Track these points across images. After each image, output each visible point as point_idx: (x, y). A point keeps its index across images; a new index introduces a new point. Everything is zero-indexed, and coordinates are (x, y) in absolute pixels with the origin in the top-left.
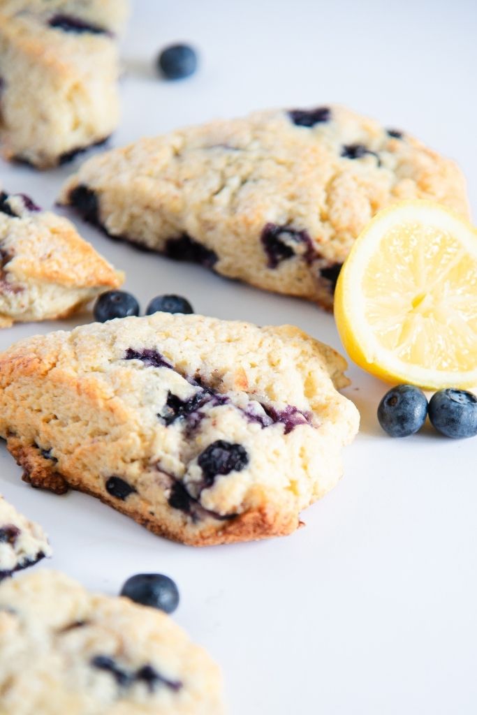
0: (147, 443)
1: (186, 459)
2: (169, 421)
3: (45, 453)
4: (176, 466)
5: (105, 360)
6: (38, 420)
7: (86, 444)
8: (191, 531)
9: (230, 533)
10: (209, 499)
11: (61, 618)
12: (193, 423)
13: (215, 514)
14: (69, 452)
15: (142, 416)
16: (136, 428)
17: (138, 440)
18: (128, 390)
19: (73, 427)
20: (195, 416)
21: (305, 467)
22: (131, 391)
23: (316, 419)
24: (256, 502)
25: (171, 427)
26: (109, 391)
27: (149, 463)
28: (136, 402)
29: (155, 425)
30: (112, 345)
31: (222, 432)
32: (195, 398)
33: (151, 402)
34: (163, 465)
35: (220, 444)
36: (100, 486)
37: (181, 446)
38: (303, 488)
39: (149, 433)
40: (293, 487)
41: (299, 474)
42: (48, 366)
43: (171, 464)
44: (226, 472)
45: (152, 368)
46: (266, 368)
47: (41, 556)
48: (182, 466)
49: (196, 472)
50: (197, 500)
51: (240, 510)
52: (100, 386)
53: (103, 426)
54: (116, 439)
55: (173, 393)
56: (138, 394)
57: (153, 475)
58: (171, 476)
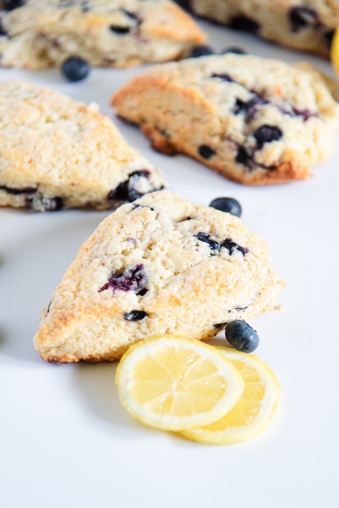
0: (223, 125)
1: (246, 134)
2: (236, 113)
3: (163, 132)
4: (240, 138)
5: (200, 78)
6: (159, 113)
7: (188, 126)
8: (249, 176)
9: (272, 177)
10: (259, 157)
11: (178, 215)
12: (250, 114)
13: (262, 166)
14: (177, 131)
16: (217, 116)
17: (219, 123)
19: (180, 117)
20: (251, 110)
21: (315, 141)
22: (215, 95)
23: (322, 116)
24: (287, 159)
25: (237, 116)
26: (202, 95)
27: (224, 137)
28: (218, 101)
29: (228, 115)
31: (268, 119)
34: (233, 138)
35: (266, 126)
36: (194, 151)
37: (243, 127)
38: (314, 153)
39: (225, 119)
40: (308, 152)
41: (311, 145)
43: (237, 137)
44: (270, 140)
45: (226, 83)
46: (292, 86)
47: (162, 188)
48: (244, 138)
49: (252, 141)
50: (252, 158)
51: (277, 164)
52: (196, 92)
53: (197, 115)
54: (205, 123)
56: (219, 97)
57: (226, 143)
58: (237, 144)
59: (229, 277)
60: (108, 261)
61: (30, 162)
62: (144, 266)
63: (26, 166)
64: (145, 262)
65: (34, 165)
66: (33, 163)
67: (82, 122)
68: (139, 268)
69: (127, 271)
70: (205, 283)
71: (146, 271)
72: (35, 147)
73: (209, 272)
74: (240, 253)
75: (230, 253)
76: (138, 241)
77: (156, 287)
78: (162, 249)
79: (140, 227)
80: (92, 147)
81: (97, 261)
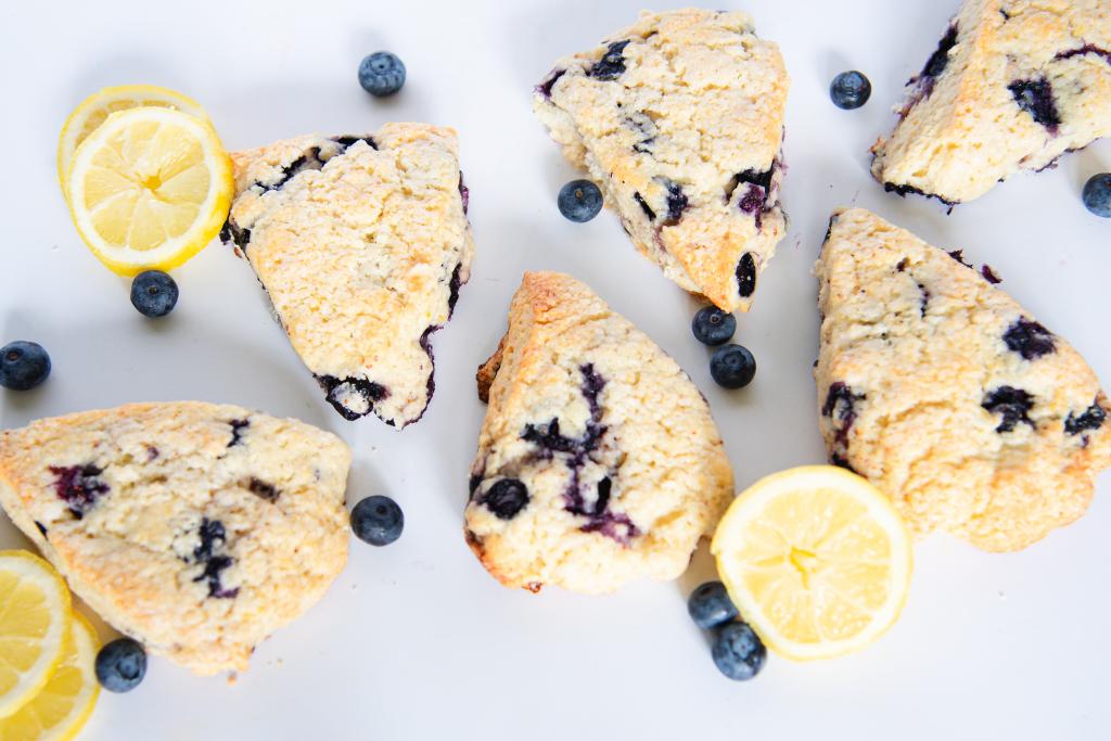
0: (500, 434)
1: (500, 470)
3: (496, 369)
4: (493, 467)
5: (570, 355)
11: (266, 476)
12: (540, 454)
15: (518, 415)
16: (506, 417)
17: (499, 426)
18: (537, 389)
20: (546, 451)
21: (560, 562)
22: (539, 393)
23: (636, 543)
25: (523, 442)
26: (530, 377)
27: (490, 446)
28: (529, 402)
29: (516, 429)
30: (590, 349)
31: (533, 482)
32: (567, 441)
33: (534, 413)
34: (490, 457)
37: (514, 460)
39: (507, 429)
41: (551, 561)
42: (543, 320)
43: (493, 461)
45: (577, 393)
46: (656, 473)
48: (495, 471)
51: (478, 539)
52: (531, 367)
55: (559, 422)
56: (536, 398)
58: (484, 470)
59: (141, 602)
60: (103, 447)
61: (279, 262)
62: (108, 494)
63: (268, 264)
64: (115, 491)
65: (275, 270)
66: (279, 266)
67: (395, 274)
68: (103, 489)
69: (92, 478)
70: (114, 579)
71: (102, 499)
72: (299, 252)
73: (135, 573)
74: (207, 591)
75: (197, 580)
76: (158, 461)
77: (86, 526)
78: (149, 497)
79: (186, 449)
80: (352, 311)
81: (100, 435)
